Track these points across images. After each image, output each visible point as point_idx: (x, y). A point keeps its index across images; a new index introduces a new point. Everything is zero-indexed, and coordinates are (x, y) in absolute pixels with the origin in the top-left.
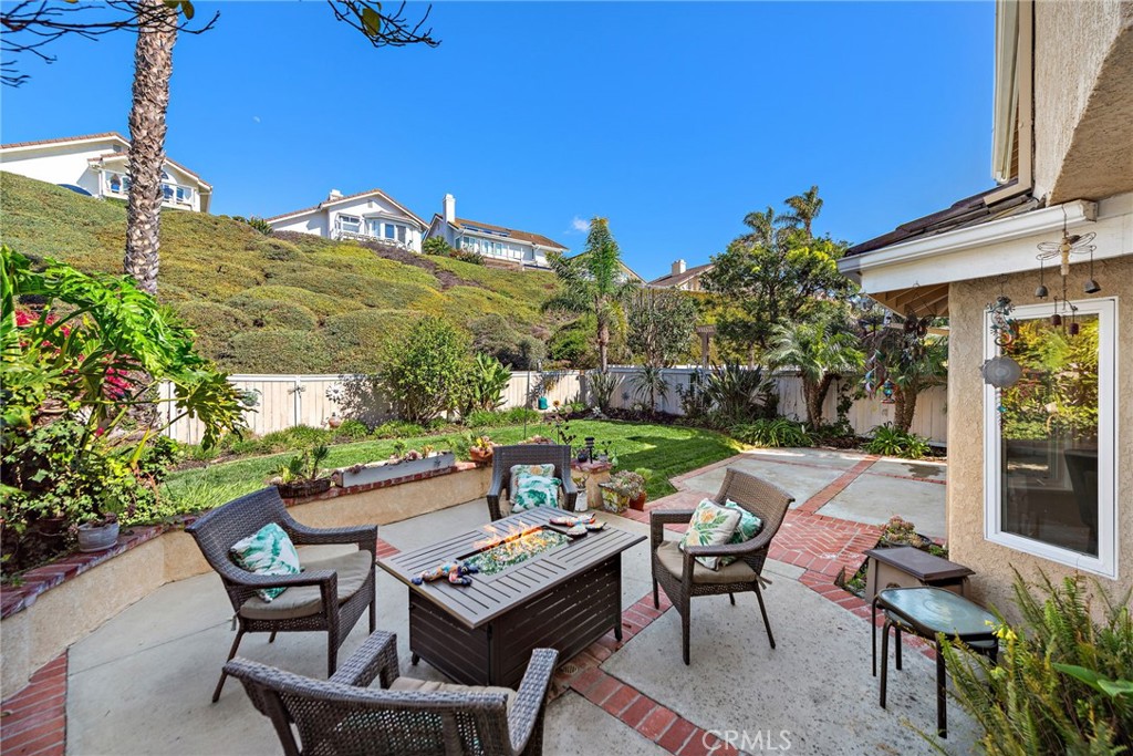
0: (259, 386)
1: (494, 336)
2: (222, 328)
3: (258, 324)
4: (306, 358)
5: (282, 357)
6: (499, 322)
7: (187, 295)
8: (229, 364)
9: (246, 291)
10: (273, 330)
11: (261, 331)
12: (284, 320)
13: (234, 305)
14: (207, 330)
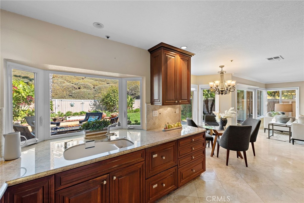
0: (74, 102)
1: (136, 91)
2: (71, 90)
3: (79, 88)
4: (88, 96)
5: (83, 96)
6: (137, 87)
7: (66, 82)
8: (71, 98)
9: (79, 81)
10: (82, 90)
11: (79, 90)
12: (85, 87)
13: (75, 84)
14: (68, 90)
